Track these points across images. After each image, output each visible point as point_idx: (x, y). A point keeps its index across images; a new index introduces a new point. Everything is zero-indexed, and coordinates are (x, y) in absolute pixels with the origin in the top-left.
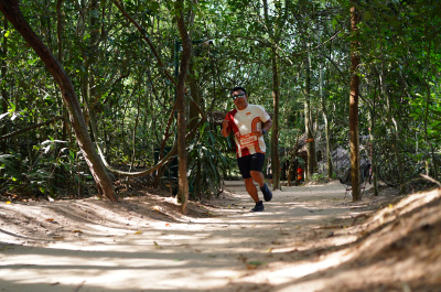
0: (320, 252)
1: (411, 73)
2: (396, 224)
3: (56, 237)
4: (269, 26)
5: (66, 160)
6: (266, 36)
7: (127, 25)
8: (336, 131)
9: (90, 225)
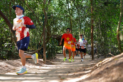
0: (81, 75)
1: (107, 24)
2: (101, 67)
3: (8, 71)
4: (69, 11)
5: (11, 49)
6: (68, 14)
7: (30, 11)
8: (88, 40)
9: (18, 67)
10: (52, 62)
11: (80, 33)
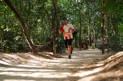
0: (93, 68)
1: (119, 18)
2: (115, 60)
3: (19, 63)
4: (79, 5)
5: (22, 42)
6: (78, 8)
7: (39, 5)
8: (97, 34)
9: (29, 60)
10: (62, 56)
11: (89, 27)
